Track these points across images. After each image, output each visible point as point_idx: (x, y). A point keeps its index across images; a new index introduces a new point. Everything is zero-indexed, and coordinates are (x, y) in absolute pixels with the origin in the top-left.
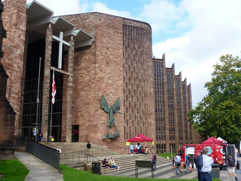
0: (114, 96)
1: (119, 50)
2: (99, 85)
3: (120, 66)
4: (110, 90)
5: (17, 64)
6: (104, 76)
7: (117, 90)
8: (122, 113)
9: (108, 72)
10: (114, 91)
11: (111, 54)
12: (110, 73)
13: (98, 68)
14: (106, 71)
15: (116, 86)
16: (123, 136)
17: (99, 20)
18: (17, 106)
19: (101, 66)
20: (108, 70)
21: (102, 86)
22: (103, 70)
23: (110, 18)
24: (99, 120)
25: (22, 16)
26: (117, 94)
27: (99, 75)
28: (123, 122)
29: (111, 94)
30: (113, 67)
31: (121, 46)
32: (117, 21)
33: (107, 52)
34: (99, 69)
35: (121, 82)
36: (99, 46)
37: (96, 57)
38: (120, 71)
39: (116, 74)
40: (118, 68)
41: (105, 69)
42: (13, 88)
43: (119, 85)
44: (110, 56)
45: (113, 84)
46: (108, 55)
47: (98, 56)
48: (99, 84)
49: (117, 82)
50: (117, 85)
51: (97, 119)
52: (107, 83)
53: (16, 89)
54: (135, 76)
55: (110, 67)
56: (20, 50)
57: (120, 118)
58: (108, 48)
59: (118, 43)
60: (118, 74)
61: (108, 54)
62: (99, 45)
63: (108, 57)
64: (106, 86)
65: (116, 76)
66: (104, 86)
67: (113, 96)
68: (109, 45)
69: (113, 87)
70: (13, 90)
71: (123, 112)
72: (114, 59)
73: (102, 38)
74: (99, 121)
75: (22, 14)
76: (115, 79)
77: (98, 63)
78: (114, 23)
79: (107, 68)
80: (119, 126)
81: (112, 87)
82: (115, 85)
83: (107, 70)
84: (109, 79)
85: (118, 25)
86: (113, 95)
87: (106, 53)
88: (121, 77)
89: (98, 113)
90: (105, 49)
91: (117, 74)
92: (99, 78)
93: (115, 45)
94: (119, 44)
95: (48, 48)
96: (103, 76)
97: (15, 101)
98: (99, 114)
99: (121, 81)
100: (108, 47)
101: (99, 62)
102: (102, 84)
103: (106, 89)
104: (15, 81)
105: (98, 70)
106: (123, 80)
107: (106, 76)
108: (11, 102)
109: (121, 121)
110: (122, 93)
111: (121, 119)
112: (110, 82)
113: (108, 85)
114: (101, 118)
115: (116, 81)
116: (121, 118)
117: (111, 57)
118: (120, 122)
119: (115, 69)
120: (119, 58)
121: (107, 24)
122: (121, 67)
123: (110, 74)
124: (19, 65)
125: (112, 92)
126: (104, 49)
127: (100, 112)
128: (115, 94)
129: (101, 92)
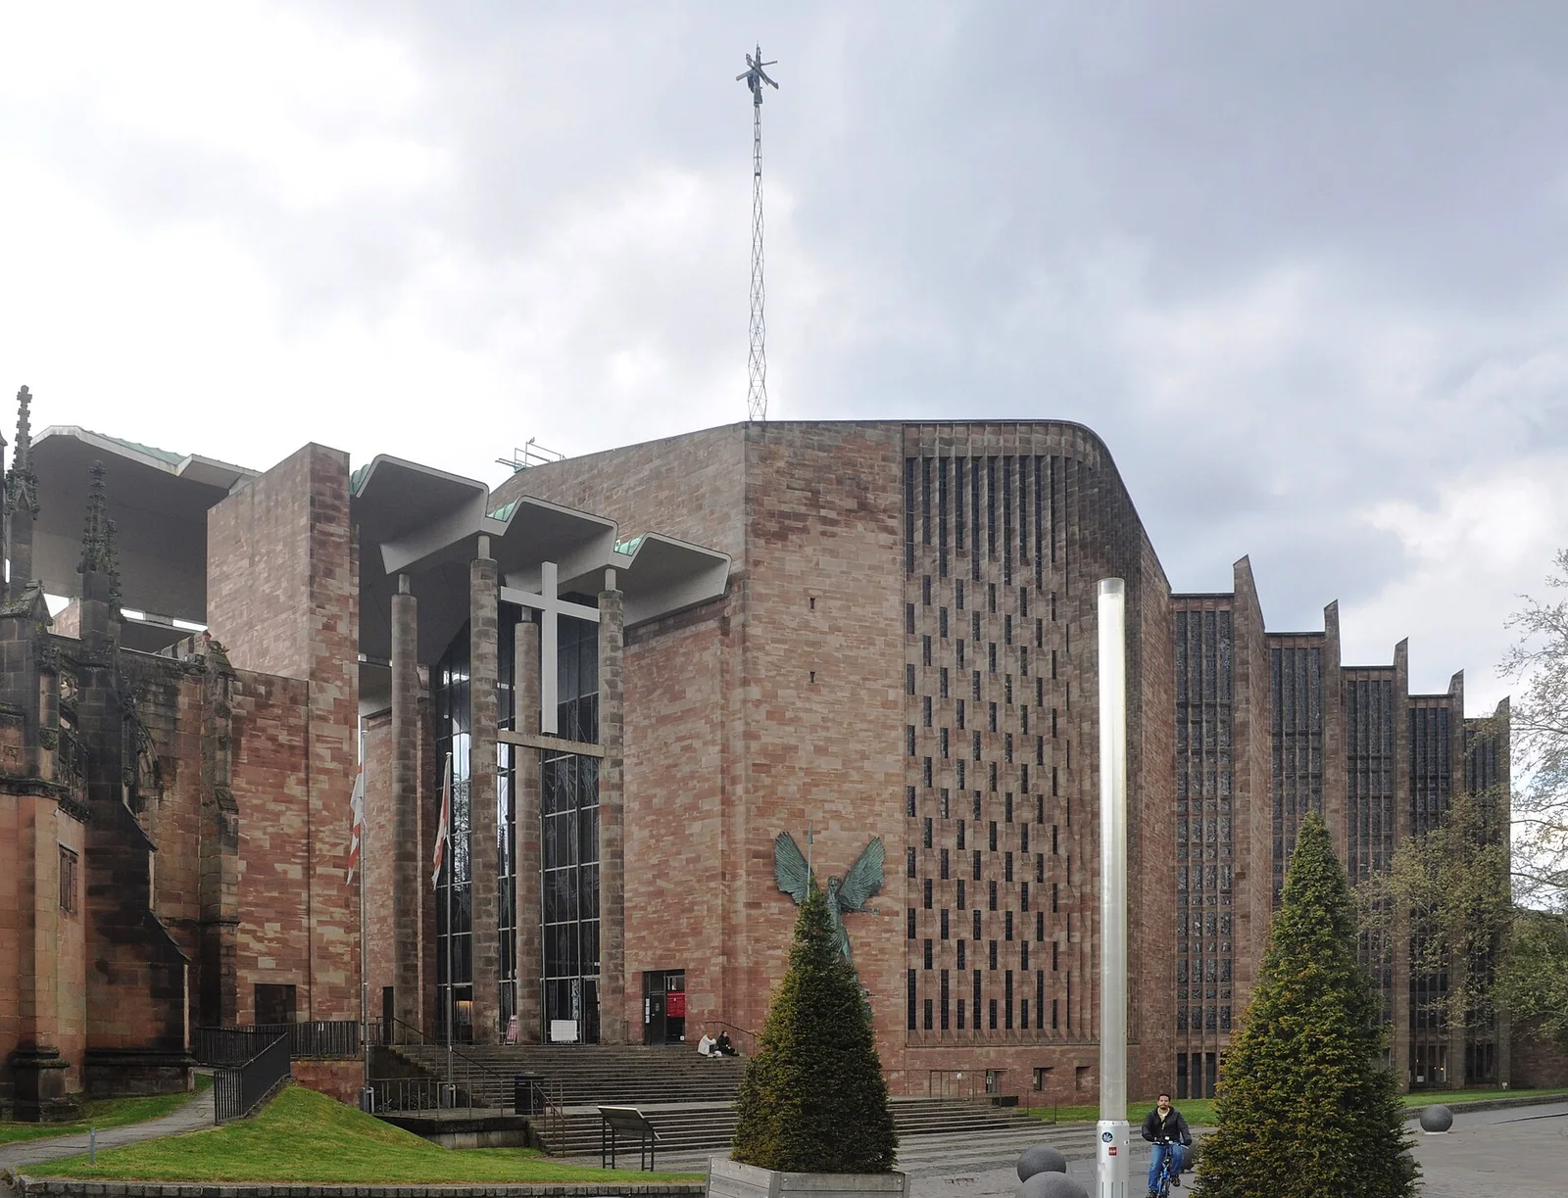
0: (854, 830)
1: (877, 600)
2: (764, 787)
3: (888, 681)
4: (827, 806)
5: (328, 742)
6: (793, 742)
7: (868, 799)
8: (896, 908)
9: (817, 719)
10: (850, 808)
11: (834, 629)
12: (829, 724)
13: (757, 706)
14: (802, 714)
15: (861, 782)
16: (903, 1015)
17: (763, 459)
18: (344, 911)
19: (776, 696)
20: (815, 707)
21: (780, 788)
22: (789, 715)
23: (827, 439)
24: (769, 948)
25: (332, 535)
26: (870, 820)
27: (764, 739)
28: (902, 949)
29: (834, 825)
30: (842, 689)
31: (891, 578)
32: (869, 447)
33: (807, 621)
34: (765, 708)
35: (894, 760)
36: (761, 597)
37: (749, 655)
38: (885, 704)
39: (859, 726)
40: (872, 692)
41: (799, 704)
42: (321, 841)
43: (880, 777)
44: (830, 638)
45: (843, 777)
46: (812, 637)
47: (761, 648)
48: (767, 781)
49: (867, 765)
50: (868, 776)
51: (757, 941)
52: (808, 772)
53: (335, 845)
54: (977, 720)
55: (824, 691)
56: (339, 683)
57: (888, 935)
58: (812, 600)
59: (871, 568)
60: (871, 722)
61: (814, 630)
62: (761, 589)
63: (813, 644)
64: (805, 789)
65: (862, 734)
66: (791, 787)
67: (844, 834)
68: (816, 585)
69: (846, 786)
70: (320, 850)
71: (901, 908)
72: (851, 648)
73: (777, 554)
74: (770, 952)
75: (332, 528)
76: (859, 747)
77: (758, 681)
78: (851, 464)
79: (808, 699)
80: (879, 974)
81: (840, 792)
82: (855, 776)
83: (810, 710)
84: (820, 751)
85: (872, 467)
86: (843, 829)
87: (806, 625)
88: (893, 734)
89: (762, 915)
90: (800, 609)
91: (865, 726)
92: (764, 752)
93: (855, 580)
94: (878, 569)
95: (480, 651)
96: (785, 741)
97: (335, 892)
98: (767, 921)
99: (890, 758)
100: (814, 593)
101: (763, 673)
102: (785, 781)
103: (807, 802)
104: (325, 813)
105: (757, 718)
106: (902, 747)
107: (802, 739)
108: (318, 895)
109: (888, 945)
110: (899, 816)
111: (888, 940)
112: (824, 764)
113: (815, 780)
114: (780, 937)
115: (864, 756)
116: (887, 931)
117: (835, 640)
118: (882, 951)
119: (855, 698)
120: (880, 641)
121: (809, 475)
122: (890, 686)
123: (827, 729)
124: (341, 749)
125: (837, 815)
126: (794, 609)
127: (777, 911)
128: (854, 823)
129: (777, 816)
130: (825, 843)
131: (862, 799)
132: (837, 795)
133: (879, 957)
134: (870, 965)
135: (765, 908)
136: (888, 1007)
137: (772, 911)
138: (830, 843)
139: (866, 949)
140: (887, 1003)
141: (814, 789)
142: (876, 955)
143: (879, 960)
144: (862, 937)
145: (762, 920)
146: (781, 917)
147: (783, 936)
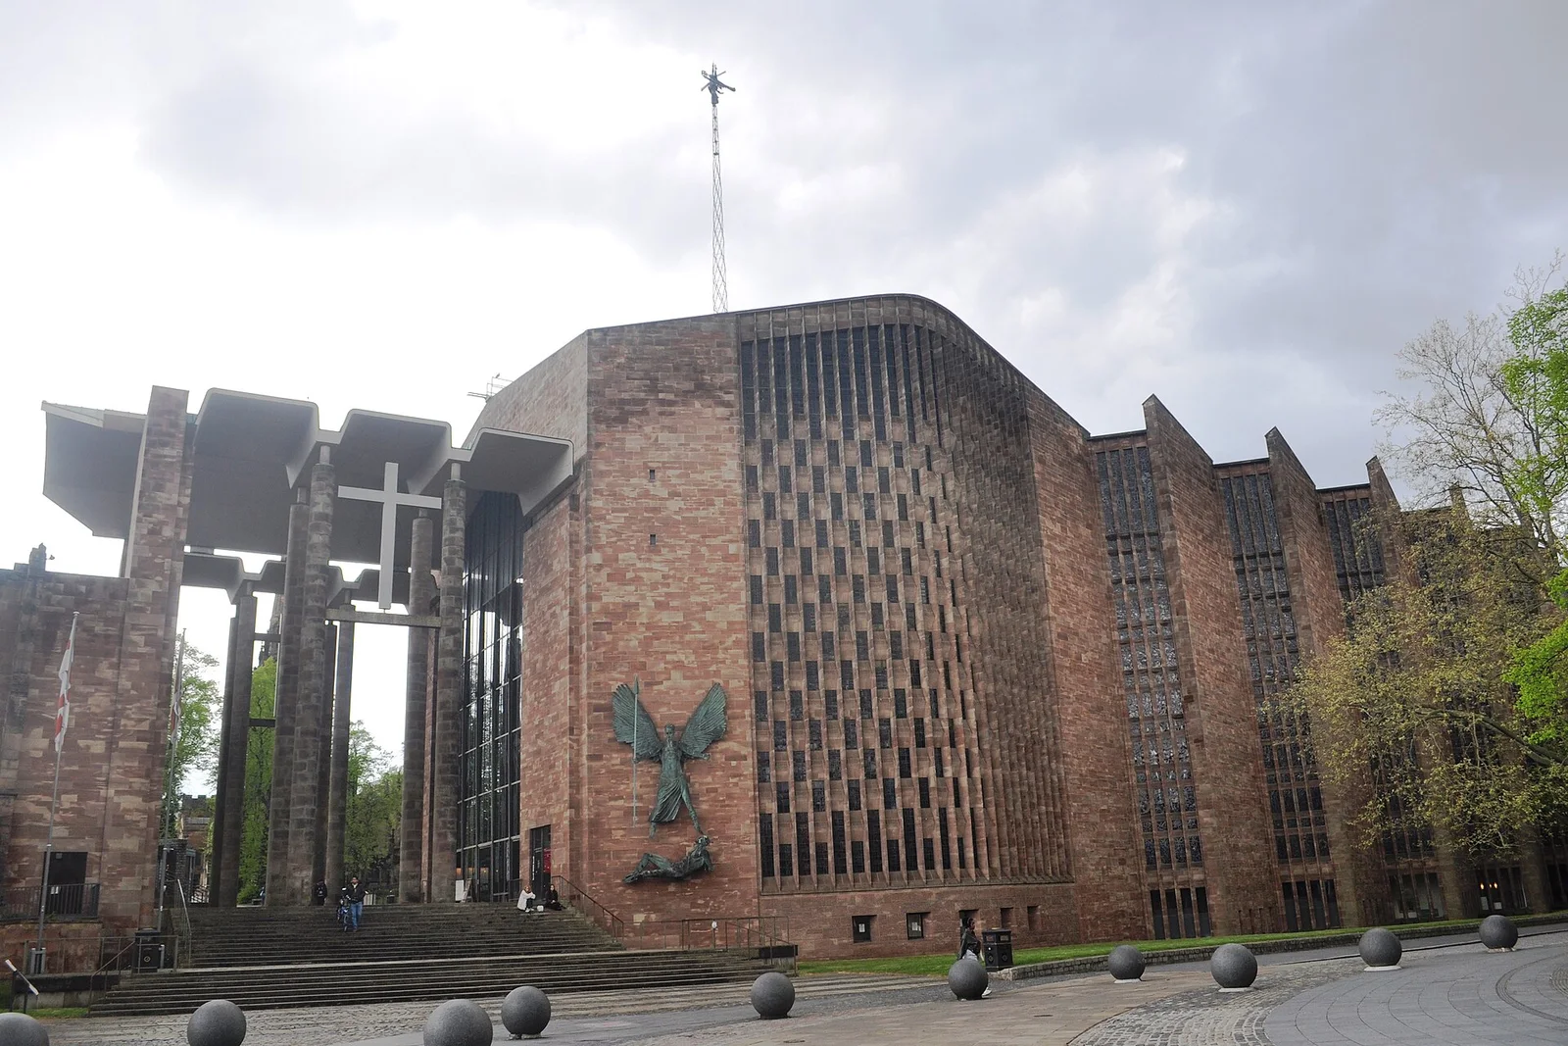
0: (696, 678)
1: (716, 465)
2: (605, 644)
3: (728, 537)
4: (669, 657)
5: (144, 630)
6: (633, 599)
7: (710, 648)
8: (743, 753)
9: (658, 576)
10: (692, 658)
11: (674, 494)
12: (670, 581)
13: (599, 570)
14: (644, 574)
15: (703, 632)
16: (755, 861)
17: (604, 358)
18: (143, 781)
19: (617, 560)
20: (655, 566)
21: (621, 643)
22: (630, 575)
23: (665, 335)
24: (611, 799)
25: (165, 456)
26: (713, 668)
27: (605, 600)
28: (751, 794)
29: (676, 675)
30: (682, 547)
31: (729, 445)
32: (705, 337)
33: (647, 491)
34: (606, 571)
35: (737, 611)
36: (602, 474)
37: (591, 526)
38: (727, 558)
39: (699, 580)
40: (712, 549)
41: (639, 565)
42: (128, 718)
43: (724, 626)
44: (668, 503)
45: (685, 628)
46: (652, 503)
47: (602, 518)
48: (608, 638)
49: (709, 616)
50: (710, 626)
51: (598, 792)
52: (649, 626)
53: (140, 721)
54: (825, 566)
55: (664, 551)
56: (159, 578)
57: (735, 780)
58: (652, 471)
59: (708, 438)
60: (712, 575)
61: (654, 497)
62: (602, 467)
63: (655, 510)
64: (646, 643)
65: (704, 588)
66: (633, 641)
67: (687, 683)
68: (655, 458)
69: (688, 637)
70: (125, 725)
71: (746, 751)
72: (689, 510)
73: (618, 436)
74: (612, 803)
75: (167, 451)
76: (700, 599)
77: (599, 548)
78: (688, 352)
79: (649, 560)
80: (727, 820)
81: (679, 643)
82: (697, 627)
83: (651, 570)
84: (660, 606)
85: (708, 353)
86: (685, 678)
87: (646, 494)
88: (735, 585)
89: (602, 767)
90: (640, 481)
91: (706, 580)
92: (605, 611)
93: (693, 450)
94: (715, 438)
95: (311, 543)
96: (626, 599)
97: (136, 764)
98: (609, 772)
99: (733, 607)
100: (653, 465)
101: (604, 540)
102: (626, 637)
103: (648, 654)
104: (133, 692)
105: (598, 580)
106: (744, 596)
107: (643, 597)
108: (119, 767)
109: (736, 790)
110: (743, 662)
111: (736, 784)
112: (666, 618)
113: (656, 632)
114: (622, 787)
115: (705, 608)
116: (735, 776)
117: (674, 505)
118: (730, 796)
119: (695, 555)
120: (719, 502)
121: (647, 366)
122: (731, 541)
123: (668, 585)
124: (156, 635)
125: (679, 665)
126: (633, 481)
127: (618, 761)
128: (697, 672)
129: (619, 670)
130: (667, 693)
131: (704, 648)
132: (679, 646)
133: (726, 803)
134: (716, 811)
135: (607, 759)
136: (738, 854)
137: (614, 762)
138: (672, 692)
139: (713, 795)
140: (736, 849)
141: (656, 642)
142: (724, 801)
143: (728, 806)
144: (709, 784)
145: (603, 771)
146: (622, 767)
147: (625, 786)
